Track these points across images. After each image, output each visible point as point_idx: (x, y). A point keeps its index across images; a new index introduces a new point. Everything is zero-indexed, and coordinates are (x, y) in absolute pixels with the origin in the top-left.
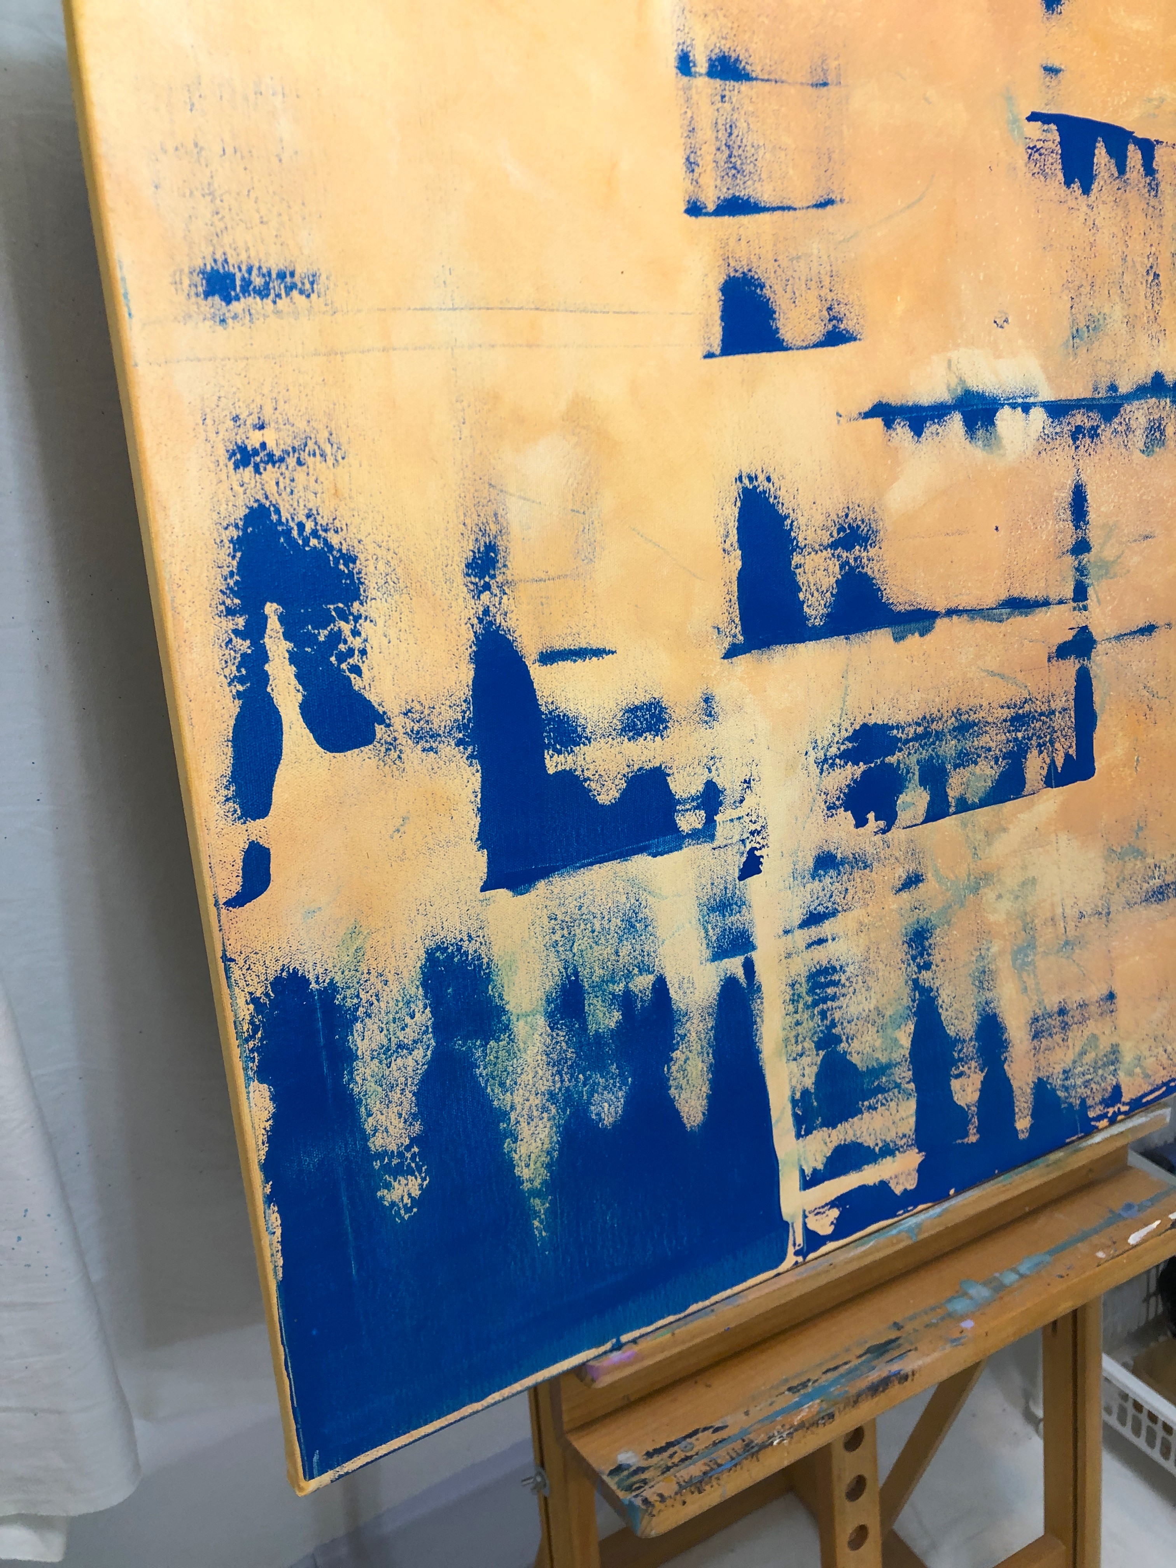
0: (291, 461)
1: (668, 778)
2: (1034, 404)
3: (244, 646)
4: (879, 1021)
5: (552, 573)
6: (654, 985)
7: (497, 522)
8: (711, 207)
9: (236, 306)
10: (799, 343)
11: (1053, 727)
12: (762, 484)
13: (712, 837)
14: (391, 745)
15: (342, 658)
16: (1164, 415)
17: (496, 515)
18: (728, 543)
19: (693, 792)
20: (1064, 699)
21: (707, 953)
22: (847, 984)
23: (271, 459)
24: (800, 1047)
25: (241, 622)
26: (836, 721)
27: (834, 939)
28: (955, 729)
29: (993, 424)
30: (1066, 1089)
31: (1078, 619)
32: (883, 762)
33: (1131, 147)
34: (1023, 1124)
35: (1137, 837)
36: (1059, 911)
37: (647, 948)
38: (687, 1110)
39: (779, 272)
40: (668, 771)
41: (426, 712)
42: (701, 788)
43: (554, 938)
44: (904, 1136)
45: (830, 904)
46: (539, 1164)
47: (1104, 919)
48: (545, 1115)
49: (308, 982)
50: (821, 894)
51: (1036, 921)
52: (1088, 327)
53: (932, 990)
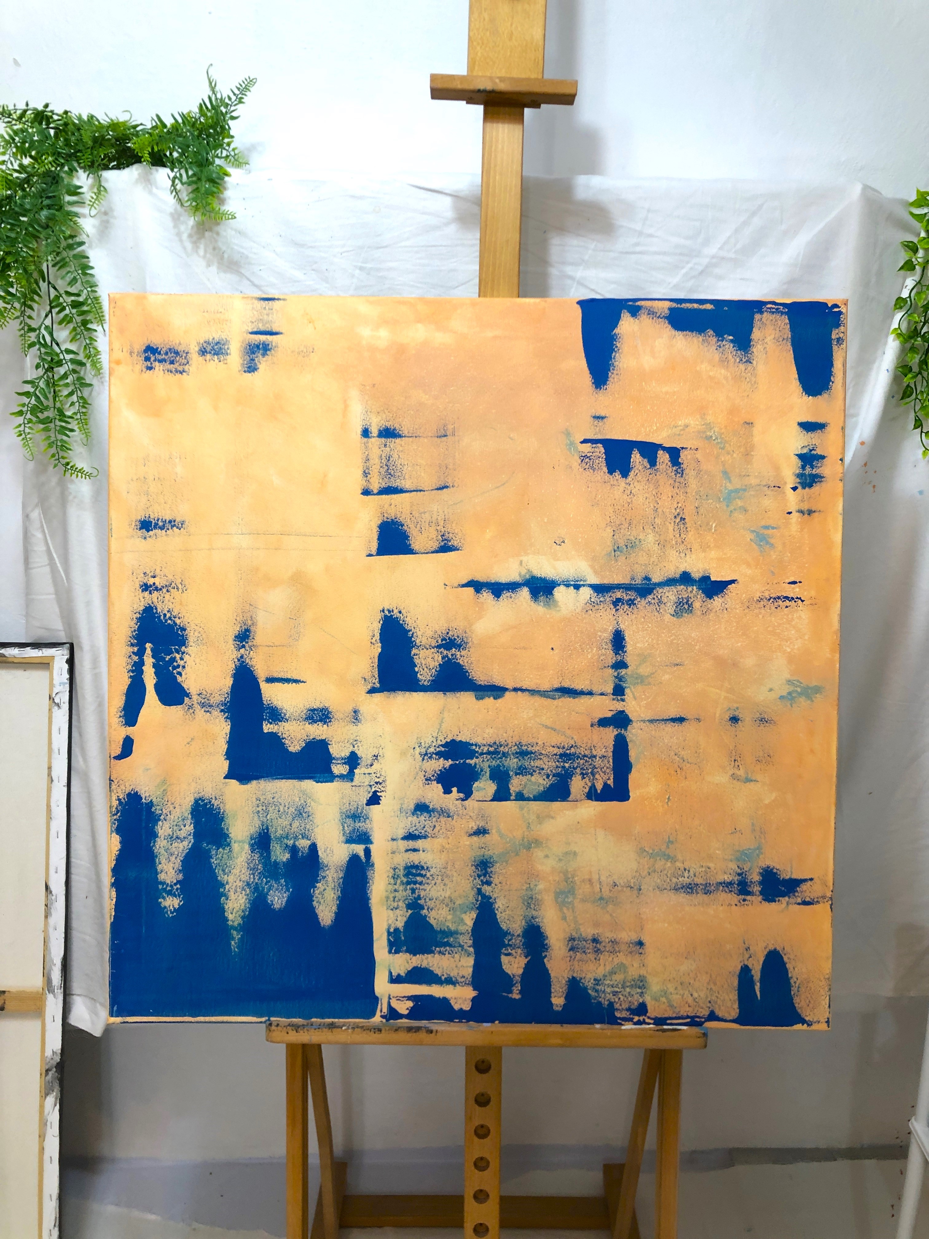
0: (164, 590)
1: (329, 746)
2: (584, 585)
3: (136, 658)
4: (451, 905)
5: (276, 644)
6: (310, 846)
7: (252, 620)
8: (375, 491)
9: (151, 533)
10: (423, 551)
11: (595, 766)
12: (396, 614)
13: (352, 780)
14: (191, 707)
15: (175, 668)
16: (691, 595)
17: (251, 617)
18: (374, 639)
19: (343, 755)
20: (604, 750)
21: (343, 839)
22: (431, 878)
23: (157, 589)
24: (396, 904)
25: (136, 649)
26: (435, 735)
27: (424, 851)
28: (517, 753)
29: (551, 594)
30: (597, 991)
31: (619, 706)
32: (464, 762)
33: (660, 452)
34: (558, 1001)
35: (668, 847)
36: (595, 877)
37: (308, 827)
38: (322, 915)
39: (413, 519)
40: (329, 742)
41: (208, 695)
42: (348, 754)
43: (258, 809)
44: (463, 977)
45: (423, 832)
46: (237, 915)
47: (636, 892)
48: (243, 892)
49: (141, 798)
50: (417, 824)
51: (576, 879)
52: (626, 546)
53: (491, 898)
